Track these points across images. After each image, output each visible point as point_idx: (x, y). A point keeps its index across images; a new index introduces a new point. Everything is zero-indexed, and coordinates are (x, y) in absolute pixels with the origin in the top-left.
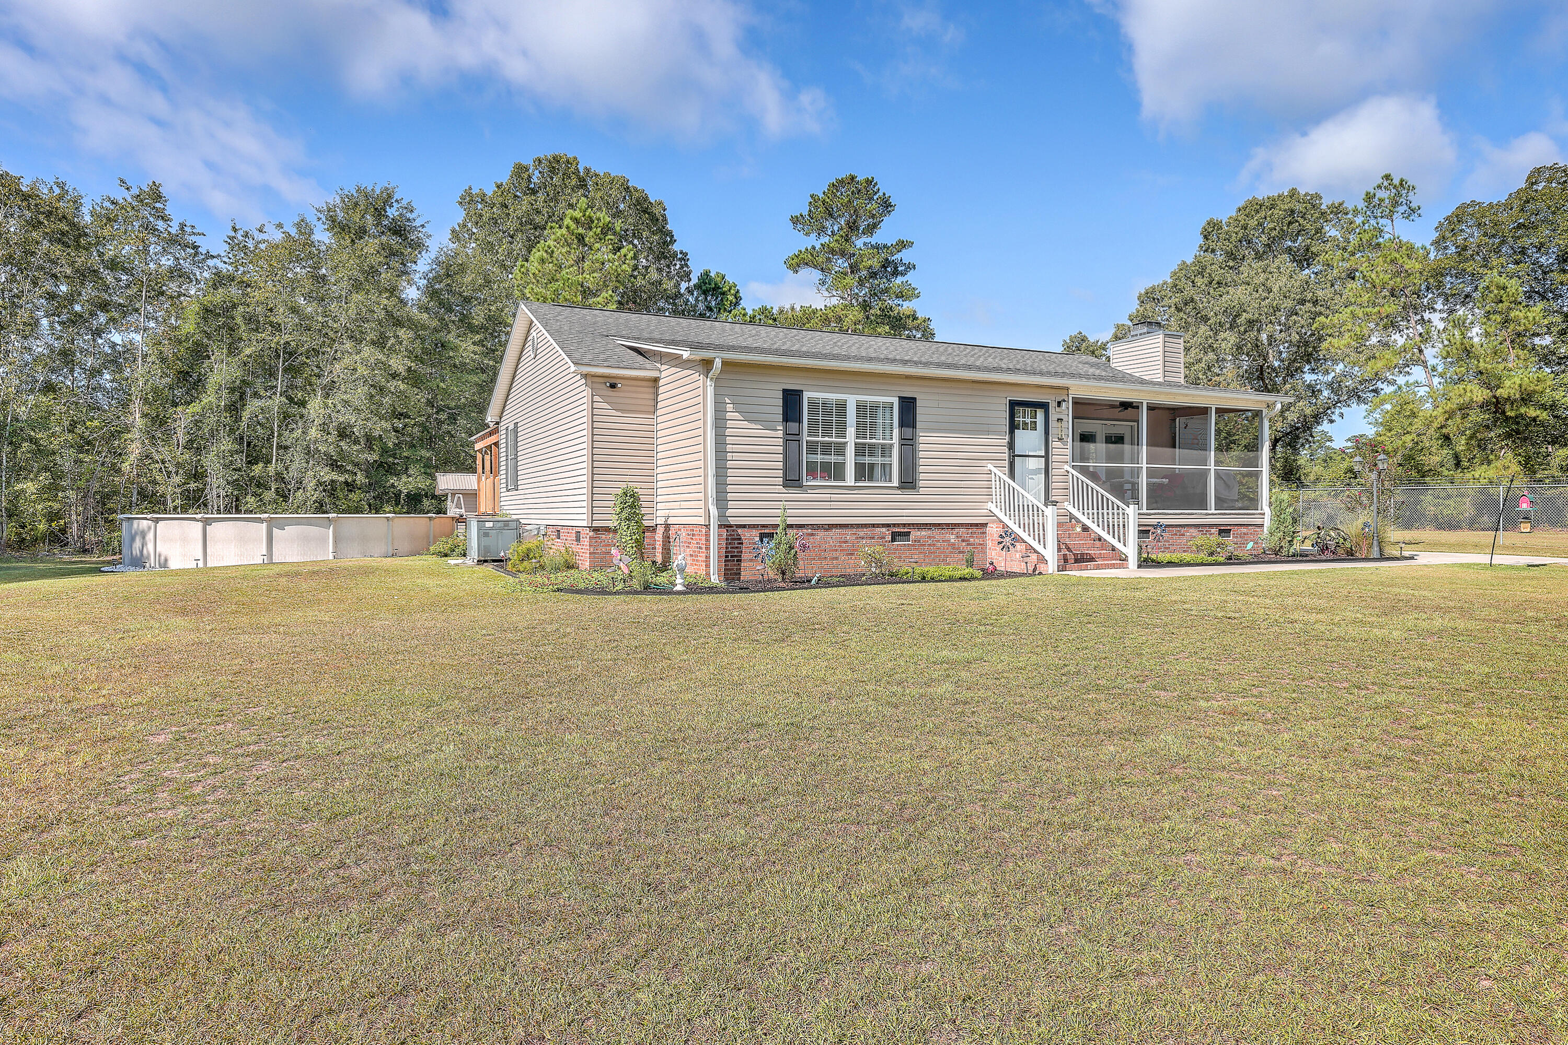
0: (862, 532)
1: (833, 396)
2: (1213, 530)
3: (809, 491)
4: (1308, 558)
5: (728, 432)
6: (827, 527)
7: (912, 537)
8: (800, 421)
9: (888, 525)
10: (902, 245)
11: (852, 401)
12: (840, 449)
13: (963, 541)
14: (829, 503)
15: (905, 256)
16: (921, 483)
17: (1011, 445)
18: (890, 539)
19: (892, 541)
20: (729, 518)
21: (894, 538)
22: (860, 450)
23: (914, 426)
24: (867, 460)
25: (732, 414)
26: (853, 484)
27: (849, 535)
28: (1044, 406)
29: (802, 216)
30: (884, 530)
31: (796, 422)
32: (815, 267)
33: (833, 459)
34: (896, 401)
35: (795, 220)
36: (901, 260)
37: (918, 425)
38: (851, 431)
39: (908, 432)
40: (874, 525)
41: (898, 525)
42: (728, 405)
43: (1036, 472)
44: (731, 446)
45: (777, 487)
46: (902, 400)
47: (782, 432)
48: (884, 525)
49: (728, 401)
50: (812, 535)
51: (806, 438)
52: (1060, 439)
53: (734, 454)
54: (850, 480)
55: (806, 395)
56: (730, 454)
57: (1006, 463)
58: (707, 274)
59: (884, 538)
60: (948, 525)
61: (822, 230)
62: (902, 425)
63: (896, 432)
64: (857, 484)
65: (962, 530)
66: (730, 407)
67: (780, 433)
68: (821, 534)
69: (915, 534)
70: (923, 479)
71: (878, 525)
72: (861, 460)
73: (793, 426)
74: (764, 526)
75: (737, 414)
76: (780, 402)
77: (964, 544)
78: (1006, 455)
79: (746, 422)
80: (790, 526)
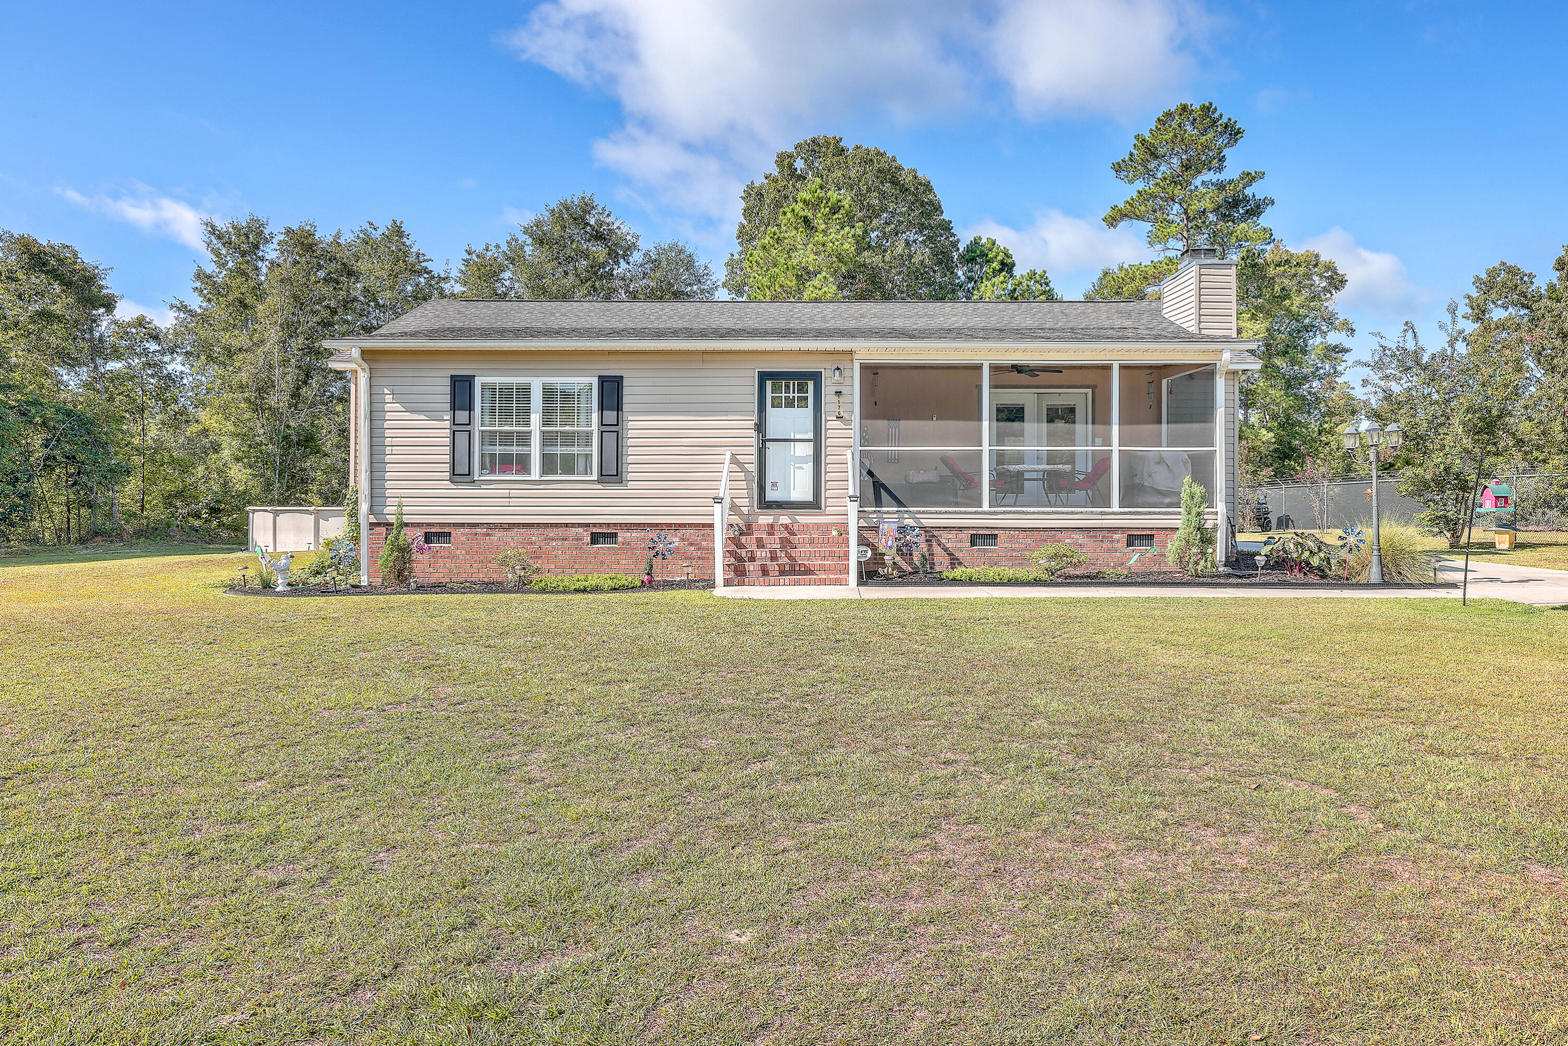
0: (551, 533)
1: (515, 380)
2: (1116, 536)
3: (483, 487)
4: (1253, 580)
5: (387, 424)
6: (507, 526)
7: (620, 539)
8: (470, 409)
9: (587, 525)
10: (1250, 178)
11: (536, 386)
12: (524, 439)
13: (691, 544)
14: (508, 500)
15: (1256, 191)
16: (630, 476)
17: (760, 427)
18: (589, 541)
19: (592, 543)
20: (387, 516)
21: (595, 538)
22: (548, 439)
23: (619, 408)
24: (559, 450)
25: (391, 406)
26: (537, 478)
27: (535, 536)
28: (816, 377)
29: (1124, 161)
30: (581, 530)
31: (464, 410)
32: (1138, 218)
33: (515, 450)
34: (595, 381)
35: (1118, 168)
36: (1254, 196)
37: (626, 407)
38: (536, 418)
39: (610, 416)
40: (567, 525)
41: (601, 525)
42: (387, 396)
43: (803, 460)
44: (390, 439)
45: (445, 482)
46: (603, 380)
47: (449, 422)
48: (580, 525)
49: (386, 391)
50: (488, 535)
51: (477, 428)
52: (839, 418)
53: (394, 448)
54: (535, 472)
55: (478, 382)
56: (390, 448)
57: (754, 450)
58: (976, 242)
59: (581, 540)
60: (670, 525)
61: (1149, 173)
62: (602, 408)
63: (595, 416)
64: (543, 478)
65: (689, 532)
66: (389, 398)
67: (447, 424)
68: (498, 534)
69: (622, 536)
70: (632, 471)
71: (573, 525)
72: (550, 450)
73: (462, 416)
74: (429, 525)
75: (398, 405)
76: (448, 390)
77: (692, 548)
78: (753, 441)
79: (408, 414)
80: (406, 525)
